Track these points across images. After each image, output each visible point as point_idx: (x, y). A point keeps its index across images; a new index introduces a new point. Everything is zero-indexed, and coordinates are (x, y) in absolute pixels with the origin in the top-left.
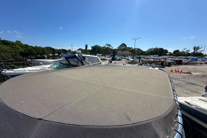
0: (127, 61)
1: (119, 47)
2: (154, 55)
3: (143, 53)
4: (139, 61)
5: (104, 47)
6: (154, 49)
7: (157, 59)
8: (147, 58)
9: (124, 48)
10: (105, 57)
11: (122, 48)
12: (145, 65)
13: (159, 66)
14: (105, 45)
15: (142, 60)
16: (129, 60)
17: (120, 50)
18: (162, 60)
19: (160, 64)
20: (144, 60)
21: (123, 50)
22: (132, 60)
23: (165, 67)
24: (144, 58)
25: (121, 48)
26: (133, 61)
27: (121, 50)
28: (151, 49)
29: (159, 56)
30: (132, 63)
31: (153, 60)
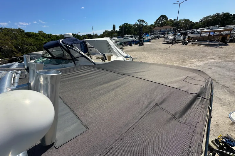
0: (166, 40)
1: (156, 22)
2: (212, 27)
3: (193, 26)
4: (184, 39)
5: (135, 25)
6: (213, 16)
7: (214, 32)
8: (199, 33)
9: (164, 22)
10: (135, 39)
11: (161, 22)
12: (192, 44)
13: (217, 44)
14: (137, 22)
15: (189, 37)
16: (168, 39)
17: (158, 26)
18: (224, 33)
19: (220, 39)
20: (191, 36)
21: (162, 25)
22: (172, 38)
23: (228, 44)
24: (193, 33)
25: (159, 23)
26: (174, 39)
27: (160, 25)
28: (208, 17)
29: (219, 27)
30: (172, 42)
31: (207, 34)
